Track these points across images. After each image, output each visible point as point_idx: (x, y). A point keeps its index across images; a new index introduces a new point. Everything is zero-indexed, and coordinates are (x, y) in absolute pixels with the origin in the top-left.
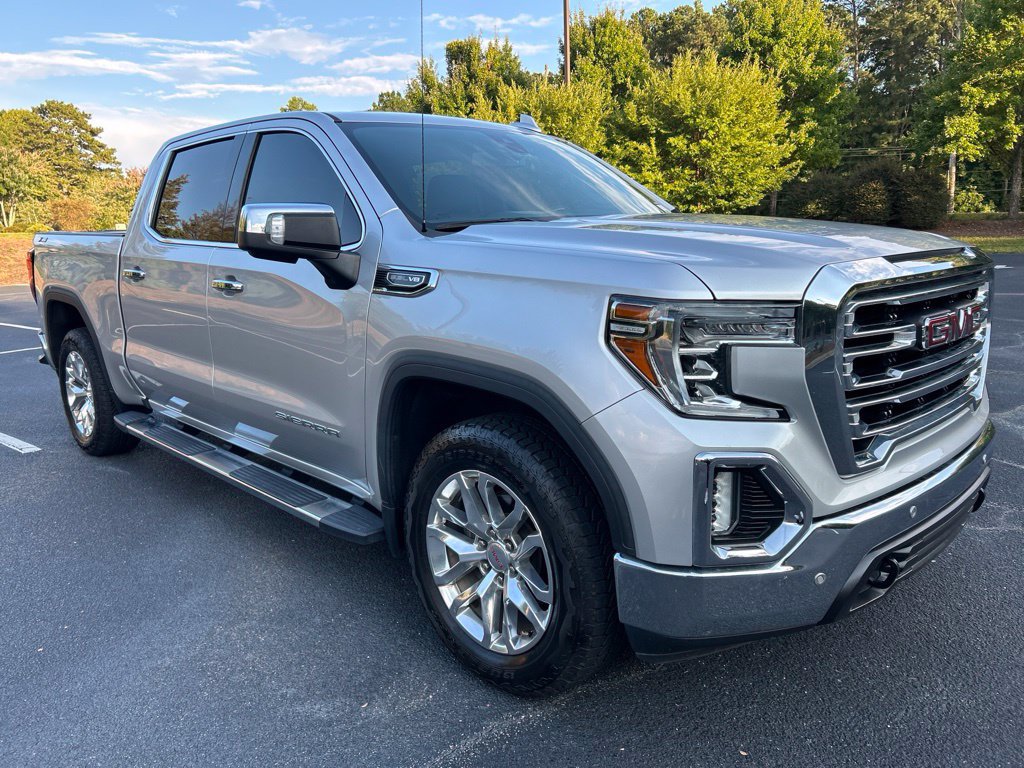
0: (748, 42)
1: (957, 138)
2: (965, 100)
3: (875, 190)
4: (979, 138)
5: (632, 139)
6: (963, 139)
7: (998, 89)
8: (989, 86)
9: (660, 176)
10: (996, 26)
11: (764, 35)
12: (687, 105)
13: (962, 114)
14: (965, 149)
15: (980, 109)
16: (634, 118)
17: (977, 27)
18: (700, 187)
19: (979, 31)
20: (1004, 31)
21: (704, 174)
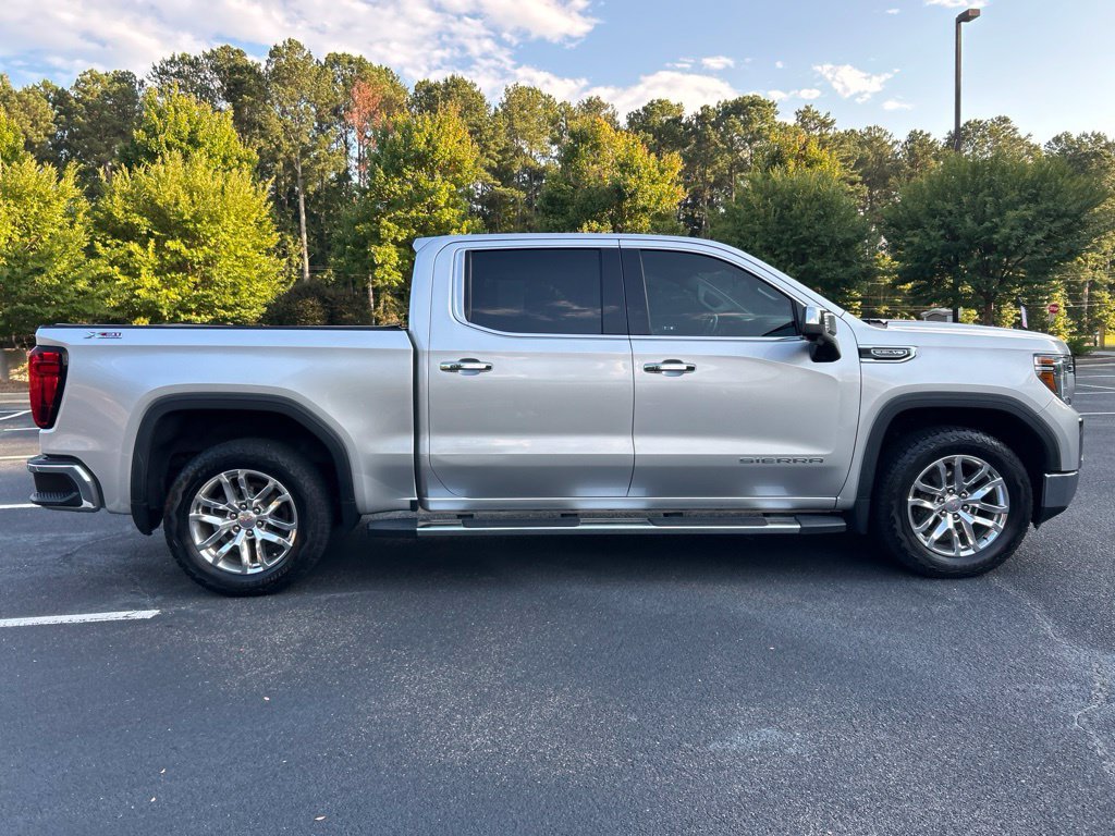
0: (164, 145)
1: (382, 265)
2: (384, 233)
3: (312, 306)
4: (398, 266)
5: (114, 237)
6: (387, 267)
7: (406, 226)
8: (401, 223)
9: (156, 281)
10: (399, 173)
11: (181, 140)
12: (185, 208)
13: (380, 245)
14: (389, 275)
15: (395, 241)
16: (119, 214)
17: (385, 170)
18: (207, 296)
19: (387, 175)
20: (405, 177)
21: (207, 282)
